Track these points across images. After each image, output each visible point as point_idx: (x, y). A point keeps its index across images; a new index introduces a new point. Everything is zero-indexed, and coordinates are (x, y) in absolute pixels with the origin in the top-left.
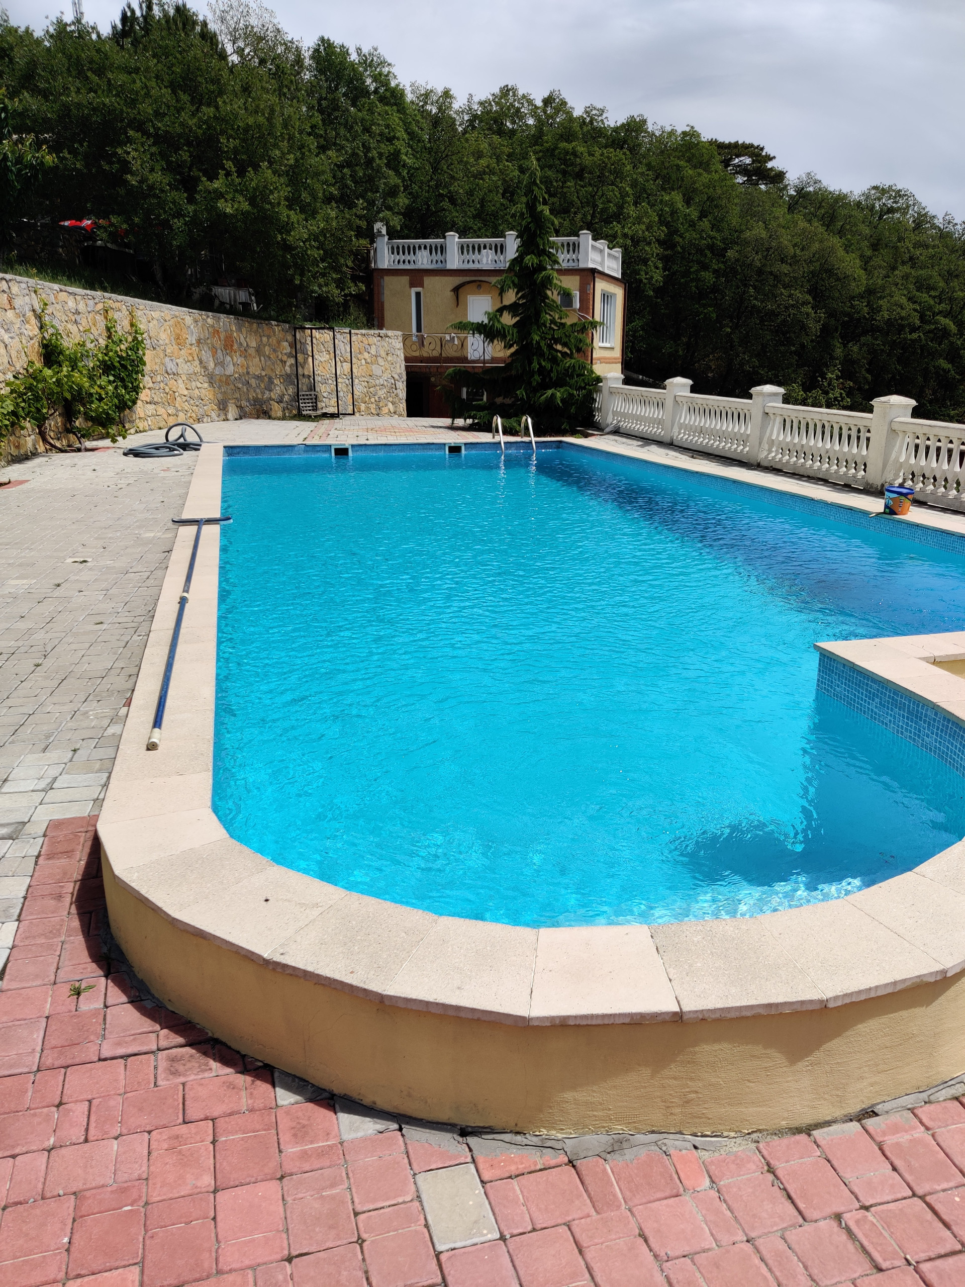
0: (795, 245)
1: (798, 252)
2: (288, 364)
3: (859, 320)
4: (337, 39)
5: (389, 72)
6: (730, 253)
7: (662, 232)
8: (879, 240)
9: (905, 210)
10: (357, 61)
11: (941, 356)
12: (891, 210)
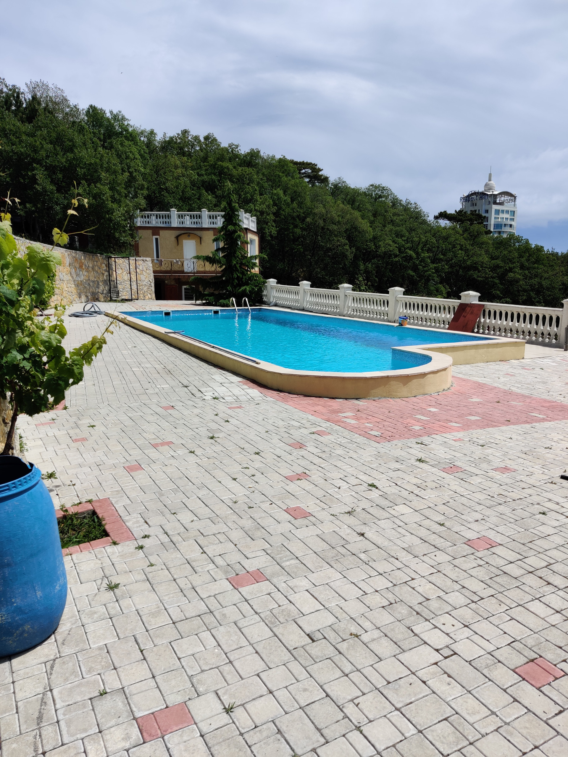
0: (339, 216)
1: (340, 219)
2: (105, 275)
3: (370, 252)
4: (99, 106)
5: (128, 124)
6: (308, 220)
7: (274, 209)
8: (376, 212)
9: (387, 197)
10: (110, 117)
11: (409, 268)
12: (380, 197)
